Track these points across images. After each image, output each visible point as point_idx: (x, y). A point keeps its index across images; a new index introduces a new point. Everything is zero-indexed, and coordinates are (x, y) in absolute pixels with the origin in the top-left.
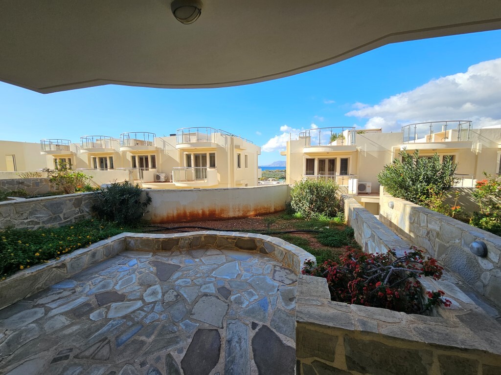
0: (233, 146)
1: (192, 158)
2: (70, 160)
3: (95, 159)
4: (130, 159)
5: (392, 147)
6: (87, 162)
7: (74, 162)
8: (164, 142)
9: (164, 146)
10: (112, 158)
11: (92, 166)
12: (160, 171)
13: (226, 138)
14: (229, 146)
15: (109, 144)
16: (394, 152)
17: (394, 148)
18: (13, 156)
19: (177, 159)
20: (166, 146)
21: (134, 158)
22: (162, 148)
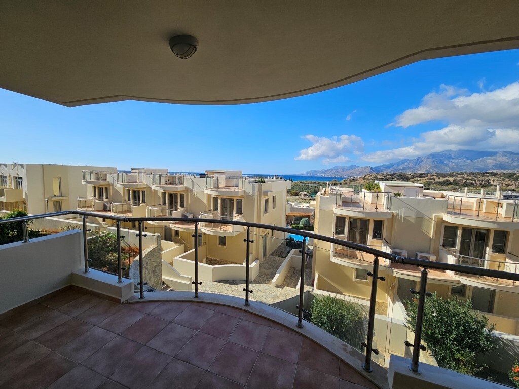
0: (260, 193)
1: (219, 201)
2: (107, 189)
3: (129, 191)
4: (161, 196)
5: (434, 215)
6: (122, 193)
7: (111, 193)
8: (193, 183)
9: (193, 187)
10: (144, 192)
11: (126, 198)
12: (188, 211)
13: (254, 187)
14: (257, 194)
15: (143, 179)
16: (436, 221)
17: (435, 216)
18: (59, 179)
19: (205, 201)
20: (195, 187)
21: (164, 194)
22: (191, 189)
